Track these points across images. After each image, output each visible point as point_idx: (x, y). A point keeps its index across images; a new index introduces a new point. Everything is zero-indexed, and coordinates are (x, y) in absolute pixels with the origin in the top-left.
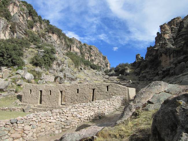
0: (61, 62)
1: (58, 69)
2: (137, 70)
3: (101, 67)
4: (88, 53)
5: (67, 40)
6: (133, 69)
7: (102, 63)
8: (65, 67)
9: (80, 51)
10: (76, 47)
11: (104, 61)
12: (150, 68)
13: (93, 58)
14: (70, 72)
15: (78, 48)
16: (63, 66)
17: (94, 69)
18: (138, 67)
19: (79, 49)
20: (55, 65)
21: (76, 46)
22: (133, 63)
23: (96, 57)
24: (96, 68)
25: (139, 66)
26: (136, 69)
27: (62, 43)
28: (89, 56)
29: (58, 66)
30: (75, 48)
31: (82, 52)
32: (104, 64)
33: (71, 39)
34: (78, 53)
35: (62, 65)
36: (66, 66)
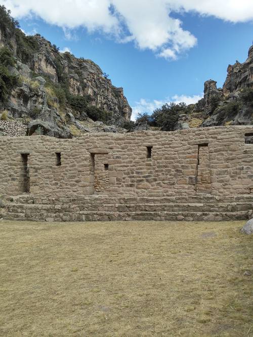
0: (31, 90)
1: (24, 109)
2: (209, 119)
3: (110, 115)
4: (77, 77)
5: (22, 40)
6: (198, 118)
7: (112, 105)
8: (41, 106)
9: (57, 71)
10: (47, 60)
11: (116, 101)
12: (245, 115)
13: (90, 92)
14: (55, 118)
15: (51, 64)
16: (35, 101)
17: (95, 119)
18: (211, 114)
19: (54, 67)
20: (14, 97)
21: (45, 58)
22: (197, 104)
23: (96, 90)
24: (100, 117)
25: (213, 110)
26: (205, 119)
27: (11, 47)
28: (81, 87)
29: (22, 101)
30: (43, 64)
31: (62, 75)
32: (117, 108)
33: (31, 38)
34: (53, 77)
35: (34, 98)
36: (43, 103)
